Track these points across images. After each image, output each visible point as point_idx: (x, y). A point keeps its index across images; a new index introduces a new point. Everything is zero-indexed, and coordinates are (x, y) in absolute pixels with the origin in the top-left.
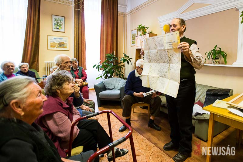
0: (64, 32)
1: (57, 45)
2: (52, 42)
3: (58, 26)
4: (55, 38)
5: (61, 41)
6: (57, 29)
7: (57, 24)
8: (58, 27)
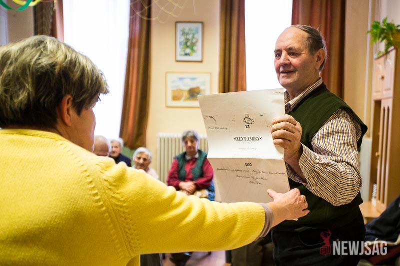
0: (201, 62)
1: (186, 94)
2: (175, 89)
3: (188, 47)
4: (181, 79)
5: (193, 85)
6: (186, 54)
7: (186, 43)
8: (188, 51)
